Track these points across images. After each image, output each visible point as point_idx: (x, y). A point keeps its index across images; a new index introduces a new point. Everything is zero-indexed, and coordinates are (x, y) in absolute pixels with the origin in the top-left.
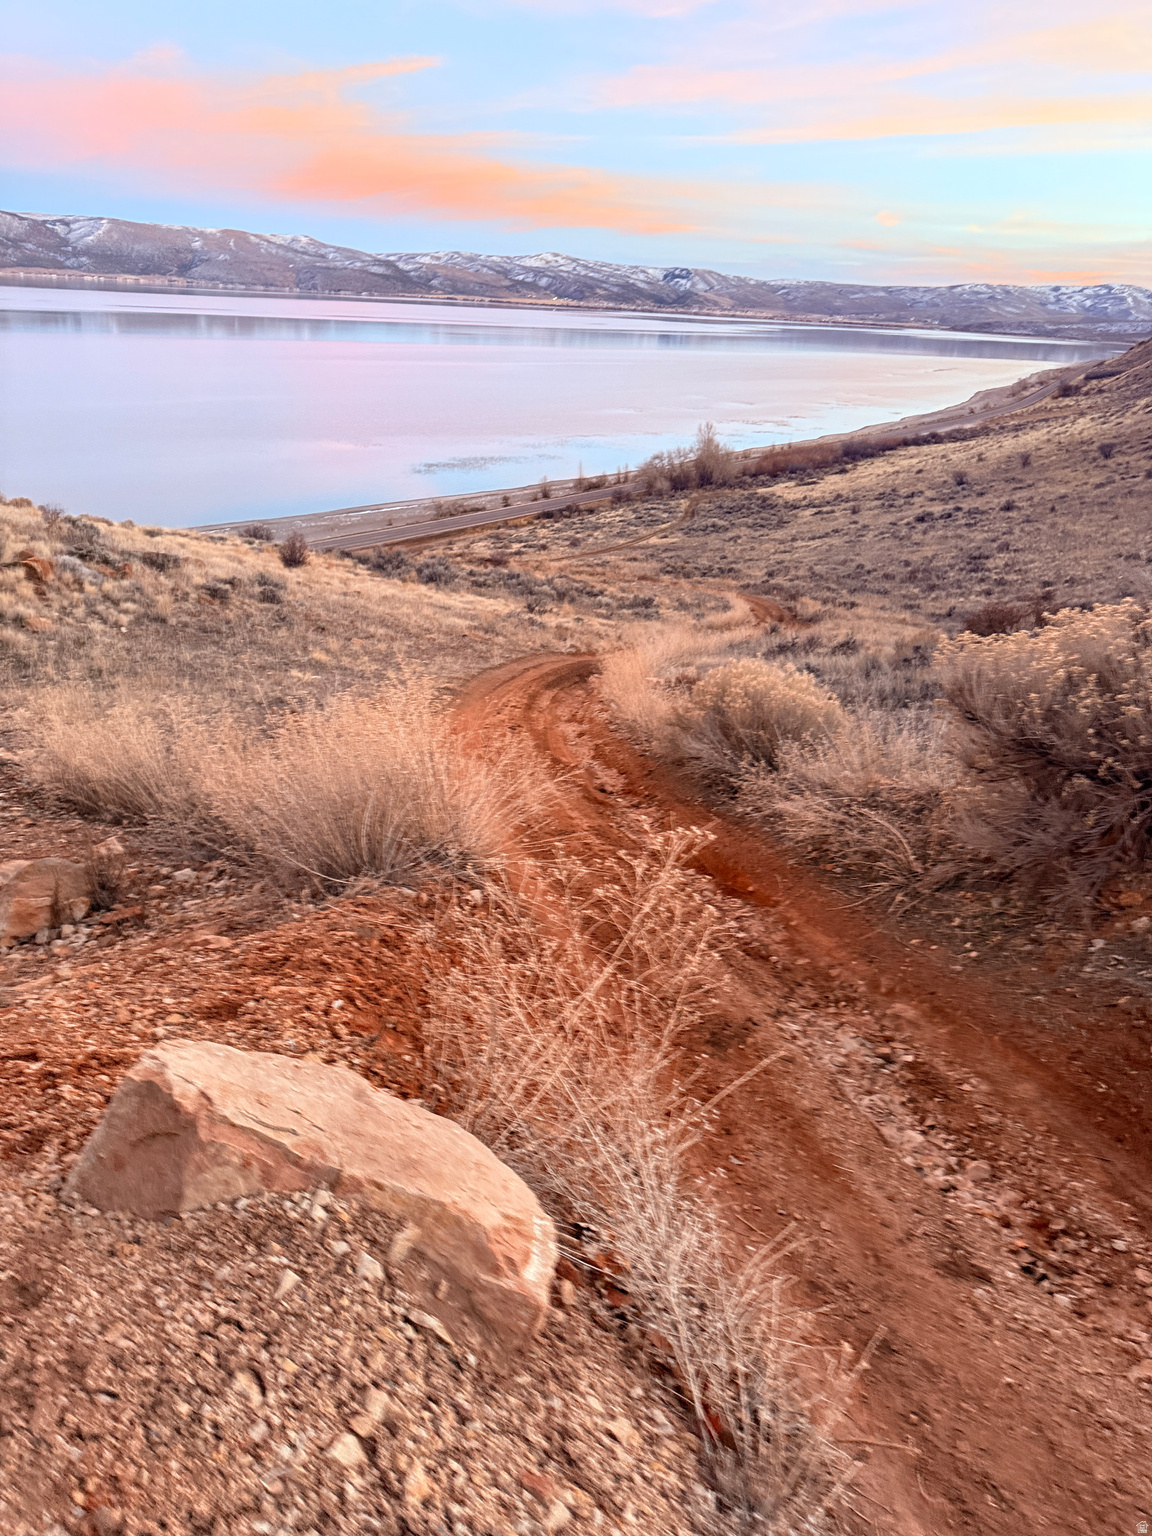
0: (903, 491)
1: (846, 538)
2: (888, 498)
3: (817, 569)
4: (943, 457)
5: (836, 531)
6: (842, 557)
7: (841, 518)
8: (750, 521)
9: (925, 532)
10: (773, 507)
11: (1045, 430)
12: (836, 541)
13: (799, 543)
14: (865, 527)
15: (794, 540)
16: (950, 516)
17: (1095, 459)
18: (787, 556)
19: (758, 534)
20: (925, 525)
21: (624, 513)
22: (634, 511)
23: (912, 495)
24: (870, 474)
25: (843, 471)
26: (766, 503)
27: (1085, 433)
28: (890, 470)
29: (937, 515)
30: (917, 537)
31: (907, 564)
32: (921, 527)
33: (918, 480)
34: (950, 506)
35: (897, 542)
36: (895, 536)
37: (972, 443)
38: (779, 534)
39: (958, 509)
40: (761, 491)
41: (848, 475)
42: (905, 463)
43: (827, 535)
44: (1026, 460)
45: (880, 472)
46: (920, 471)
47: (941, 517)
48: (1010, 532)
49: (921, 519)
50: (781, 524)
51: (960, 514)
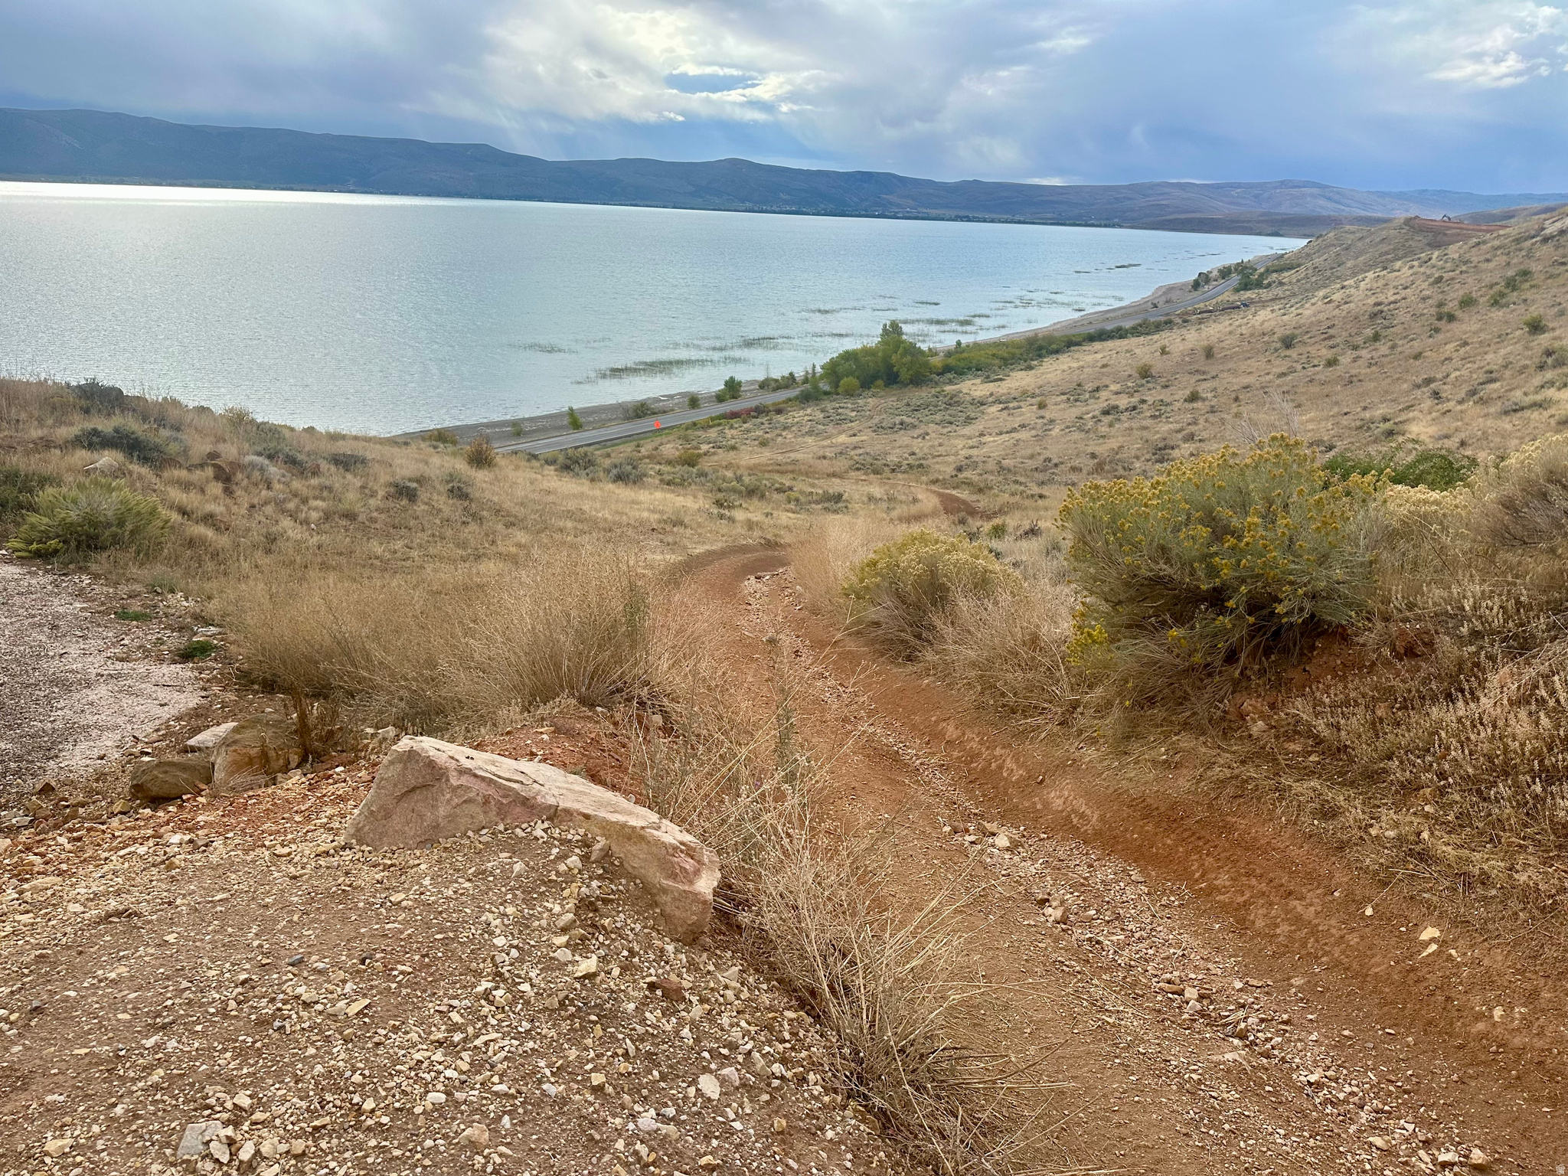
0: (1089, 387)
1: (1033, 432)
2: (1075, 393)
3: (1006, 463)
4: (1127, 351)
5: (1023, 426)
6: (1029, 452)
7: (1028, 412)
8: (938, 417)
9: (1111, 425)
10: (958, 403)
11: (1227, 323)
12: (1024, 435)
13: (988, 439)
14: (1052, 421)
15: (982, 435)
16: (1134, 408)
17: (1276, 350)
18: (974, 452)
19: (946, 430)
20: (1110, 418)
21: (812, 412)
22: (823, 411)
23: (1098, 389)
24: (1055, 370)
25: (1030, 368)
26: (953, 401)
27: (1266, 324)
28: (1075, 365)
29: (1122, 407)
30: (1103, 429)
31: (1093, 456)
32: (1107, 419)
33: (1103, 374)
34: (1135, 400)
35: (1083, 435)
36: (1080, 429)
37: (1156, 337)
38: (968, 430)
39: (1143, 401)
40: (948, 388)
41: (1033, 372)
42: (1089, 358)
43: (1014, 430)
44: (1209, 353)
45: (1065, 367)
46: (1104, 366)
47: (1127, 409)
48: (1195, 424)
49: (1106, 413)
50: (969, 420)
51: (1145, 406)
